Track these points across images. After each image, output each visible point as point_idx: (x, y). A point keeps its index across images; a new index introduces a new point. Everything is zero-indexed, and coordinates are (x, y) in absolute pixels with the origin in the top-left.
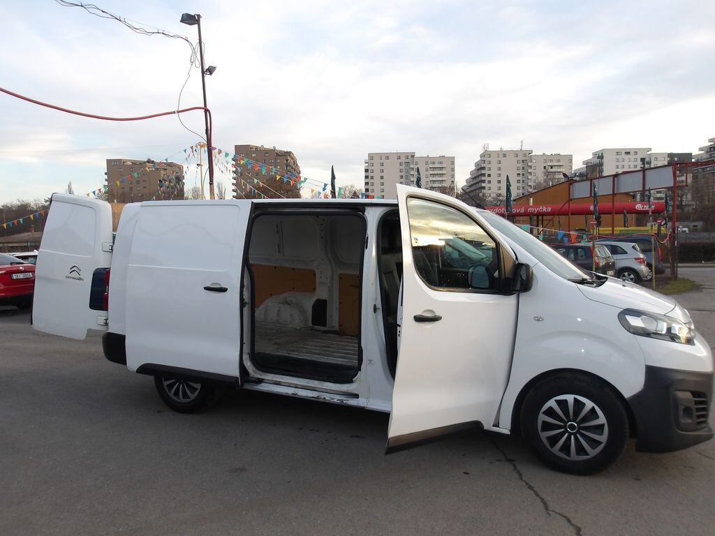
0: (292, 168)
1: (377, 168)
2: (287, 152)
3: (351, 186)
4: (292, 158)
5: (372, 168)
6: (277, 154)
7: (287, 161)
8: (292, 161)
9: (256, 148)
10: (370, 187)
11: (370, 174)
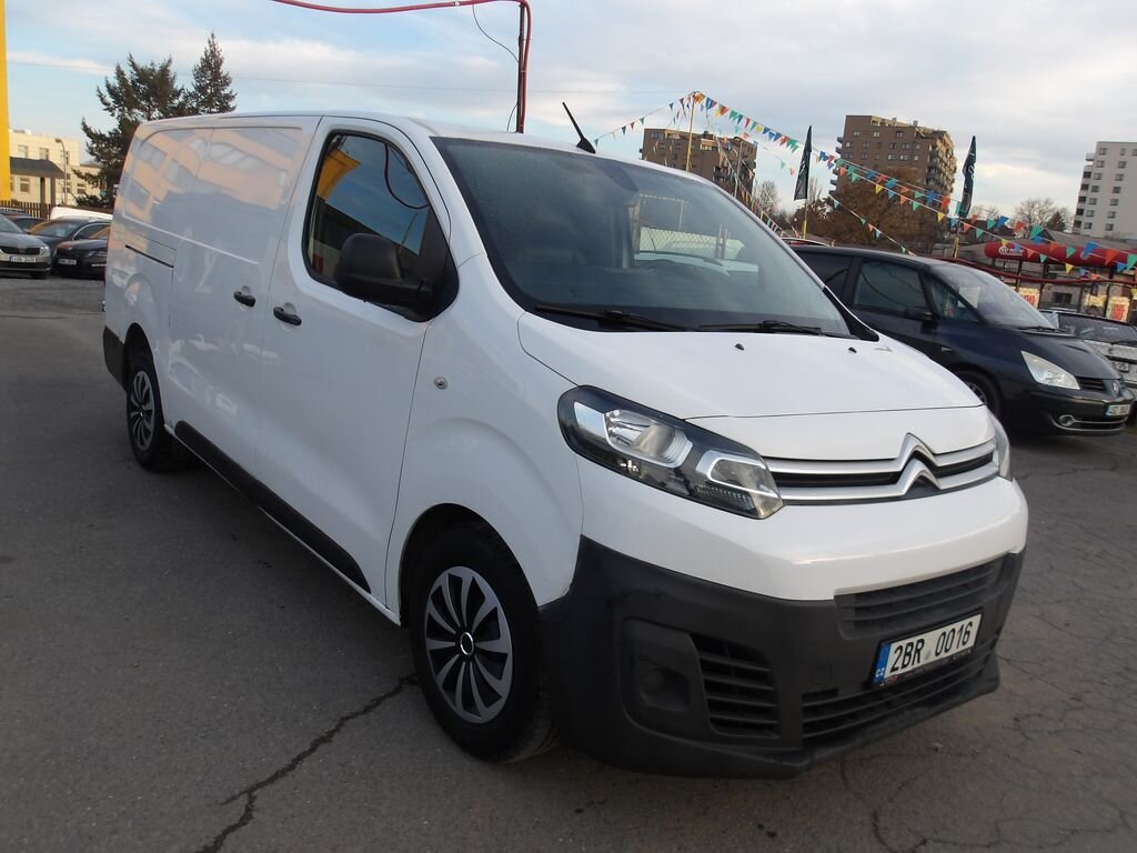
0: (942, 160)
1: (1110, 172)
2: (935, 132)
3: (1046, 202)
4: (945, 144)
5: (1099, 170)
6: (918, 133)
7: (934, 147)
8: (944, 150)
9: (883, 122)
10: (1087, 207)
11: (1092, 182)
